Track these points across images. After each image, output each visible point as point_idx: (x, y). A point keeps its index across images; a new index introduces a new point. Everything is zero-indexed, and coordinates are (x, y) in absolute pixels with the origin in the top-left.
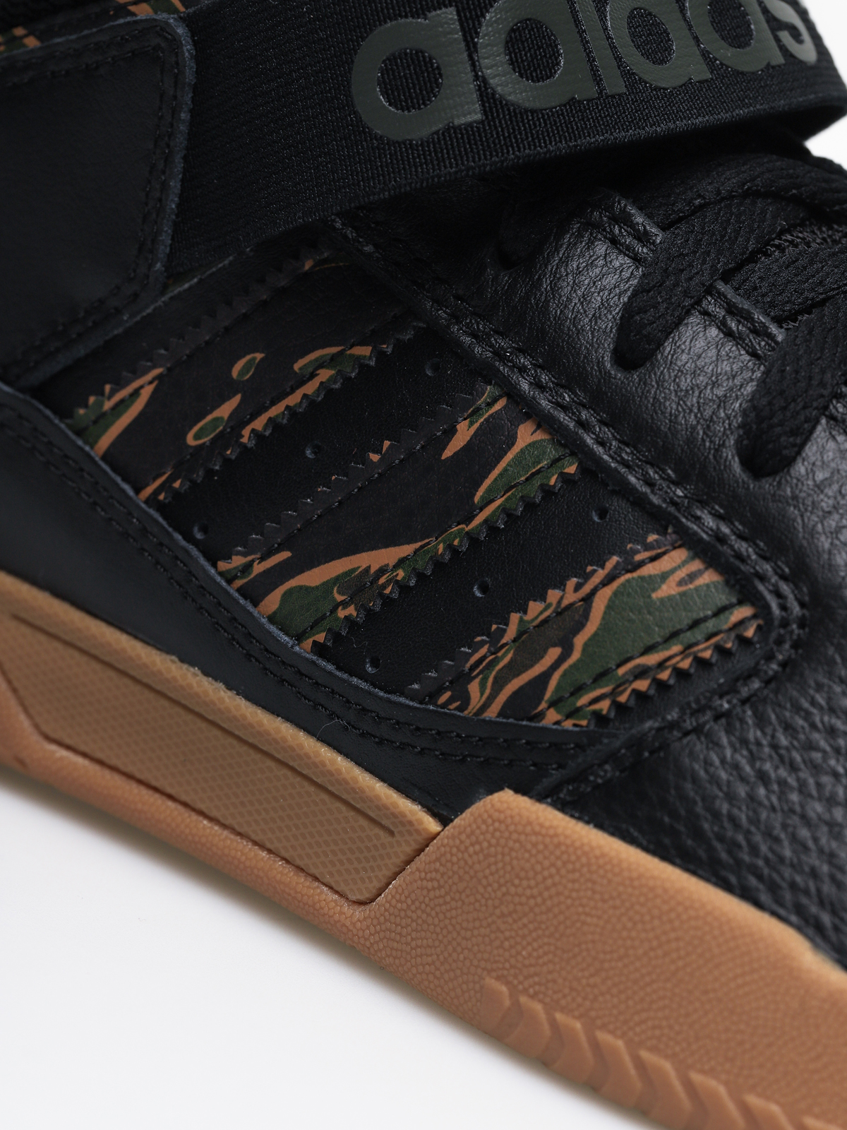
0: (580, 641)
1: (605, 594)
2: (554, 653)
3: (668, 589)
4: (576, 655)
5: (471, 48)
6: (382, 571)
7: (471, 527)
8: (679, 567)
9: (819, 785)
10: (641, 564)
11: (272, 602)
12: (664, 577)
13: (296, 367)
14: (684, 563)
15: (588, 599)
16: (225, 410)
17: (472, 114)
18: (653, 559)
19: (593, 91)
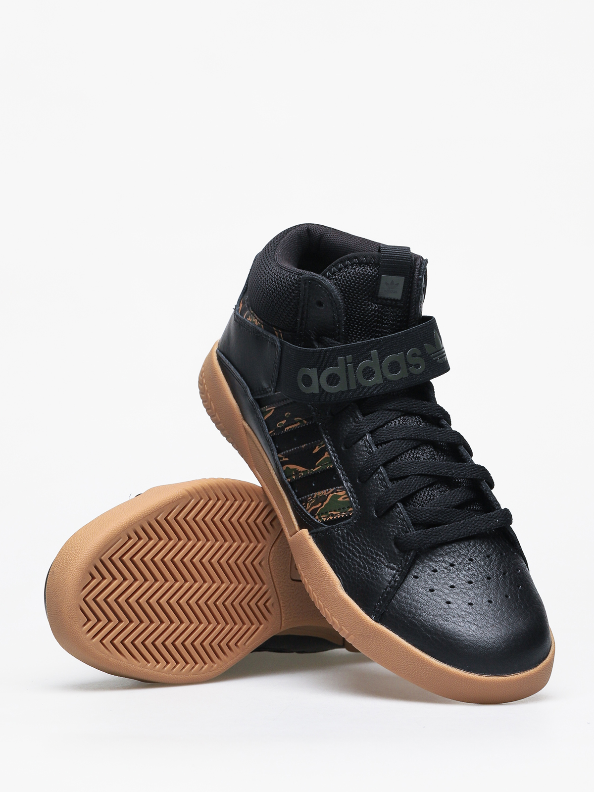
0: (325, 503)
1: (331, 495)
2: (320, 504)
3: (340, 499)
4: (323, 507)
5: (319, 377)
6: (300, 472)
7: (315, 470)
8: (343, 495)
9: (375, 552)
10: (338, 492)
11: (285, 468)
12: (341, 496)
13: (295, 419)
14: (344, 495)
15: (328, 495)
16: (284, 422)
17: (317, 391)
18: (340, 491)
19: (346, 389)
